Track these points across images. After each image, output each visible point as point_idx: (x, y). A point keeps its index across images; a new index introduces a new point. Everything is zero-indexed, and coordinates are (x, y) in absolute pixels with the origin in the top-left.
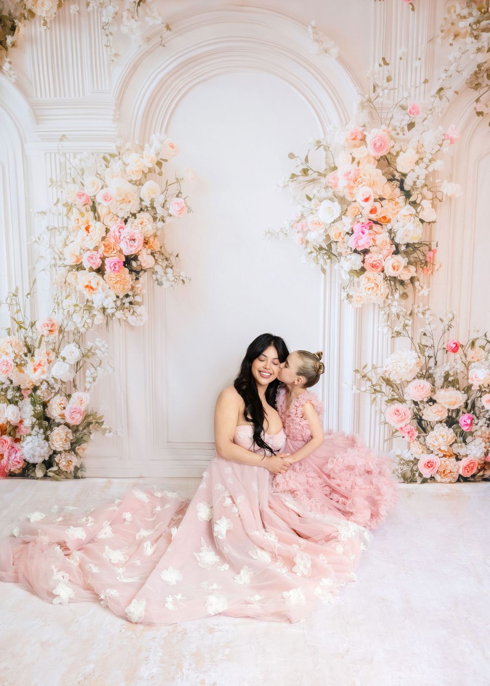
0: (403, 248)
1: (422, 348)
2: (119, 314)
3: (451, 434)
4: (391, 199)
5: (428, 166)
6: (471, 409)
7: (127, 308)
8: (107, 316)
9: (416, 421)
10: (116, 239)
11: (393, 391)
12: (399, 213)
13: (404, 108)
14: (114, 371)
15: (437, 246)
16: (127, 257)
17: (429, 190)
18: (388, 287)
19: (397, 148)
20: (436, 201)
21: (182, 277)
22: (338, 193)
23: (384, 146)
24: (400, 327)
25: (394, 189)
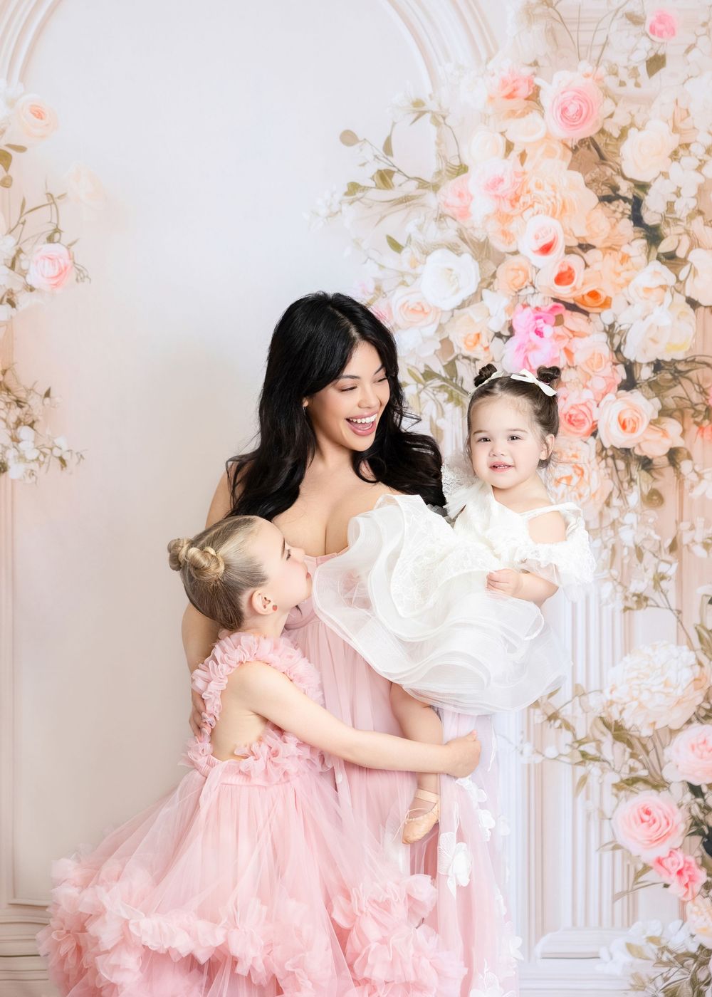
0: (645, 373)
1: (707, 639)
4: (610, 248)
5: (702, 164)
9: (698, 840)
12: (631, 285)
13: (635, 19)
18: (611, 476)
19: (621, 119)
21: (60, 449)
22: (471, 231)
23: (588, 113)
24: (646, 581)
25: (618, 221)
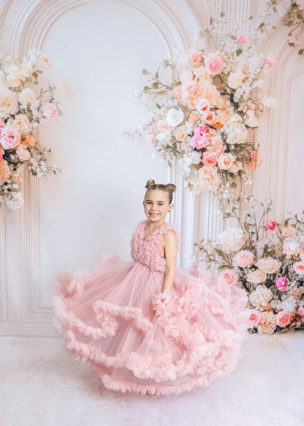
0: (232, 148)
1: (247, 226)
3: (269, 293)
4: (223, 109)
5: (252, 84)
6: (285, 274)
7: (6, 194)
9: (241, 282)
11: (224, 259)
12: (229, 121)
13: (233, 38)
15: (259, 146)
16: (6, 151)
17: (253, 102)
18: (221, 178)
19: (228, 69)
20: (258, 111)
21: (54, 168)
22: (182, 103)
23: (218, 67)
24: (230, 209)
25: (226, 101)
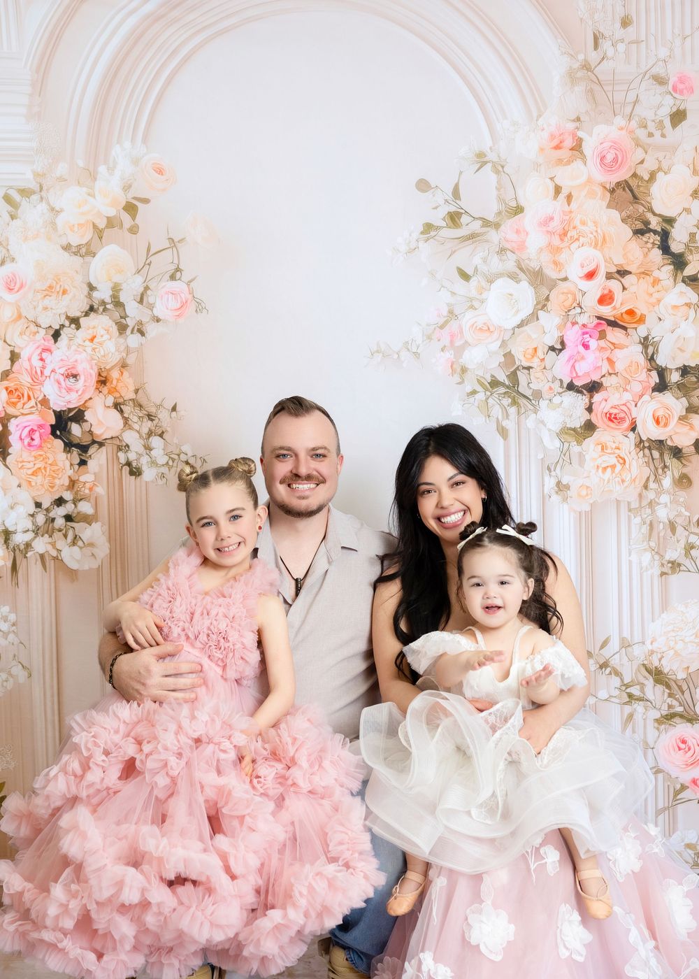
0: (675, 377)
2: (41, 545)
4: (643, 273)
7: (60, 530)
8: (14, 550)
10: (34, 377)
11: (670, 695)
12: (661, 304)
13: (660, 81)
14: (30, 675)
16: (59, 415)
18: (647, 464)
19: (650, 165)
21: (186, 454)
22: (528, 262)
23: (622, 160)
24: (679, 550)
25: (649, 251)
